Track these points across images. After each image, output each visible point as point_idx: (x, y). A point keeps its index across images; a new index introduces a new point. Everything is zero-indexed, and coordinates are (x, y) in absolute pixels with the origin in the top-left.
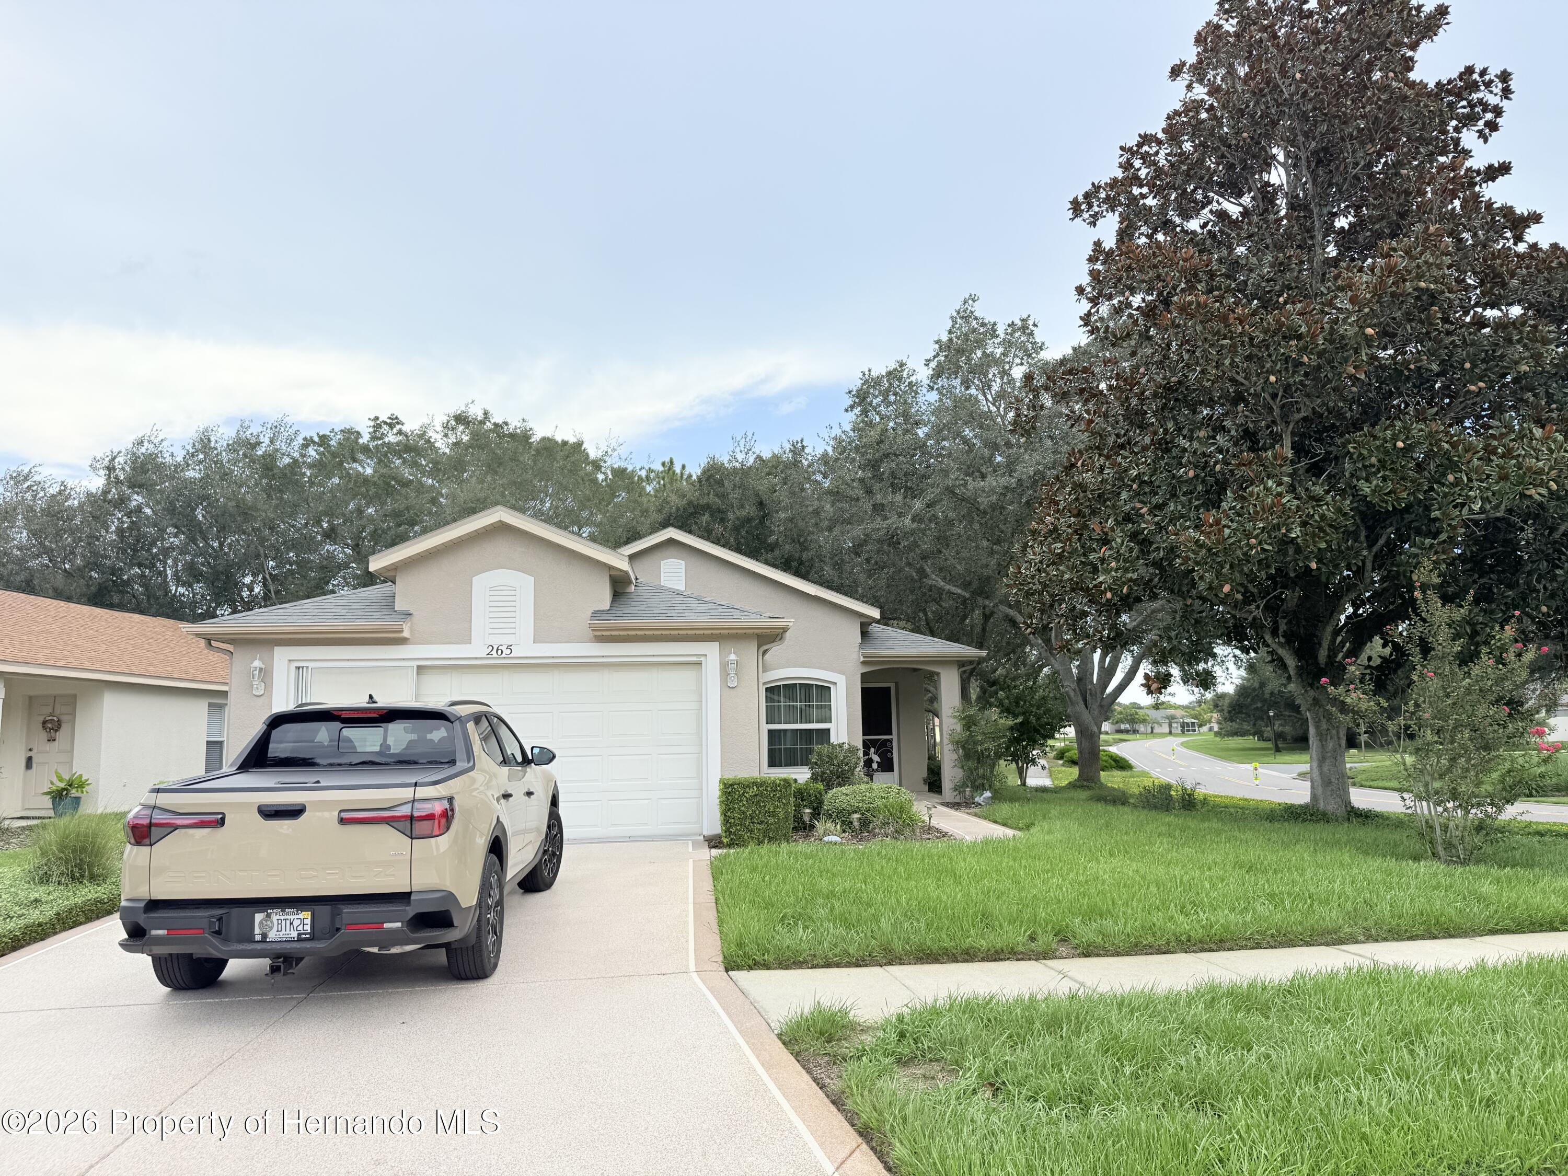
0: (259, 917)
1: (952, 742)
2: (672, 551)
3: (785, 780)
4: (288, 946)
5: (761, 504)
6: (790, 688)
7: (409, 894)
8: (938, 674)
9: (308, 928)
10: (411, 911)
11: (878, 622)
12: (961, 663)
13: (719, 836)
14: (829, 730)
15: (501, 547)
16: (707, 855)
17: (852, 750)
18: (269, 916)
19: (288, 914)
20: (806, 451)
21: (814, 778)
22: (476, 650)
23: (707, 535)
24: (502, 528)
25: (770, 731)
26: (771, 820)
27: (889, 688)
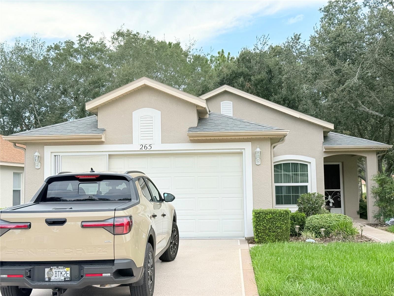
0: (47, 270)
1: (373, 193)
2: (226, 97)
3: (286, 211)
4: (60, 283)
5: (270, 72)
6: (287, 165)
7: (113, 261)
8: (366, 158)
9: (69, 275)
10: (115, 269)
11: (332, 131)
12: (378, 152)
13: (253, 238)
14: (307, 186)
15: (145, 97)
16: (248, 247)
17: (319, 197)
18: (51, 269)
19: (59, 269)
21: (300, 210)
22: (135, 147)
23: (242, 87)
24: (145, 88)
25: (277, 187)
26: (279, 231)
27: (339, 165)
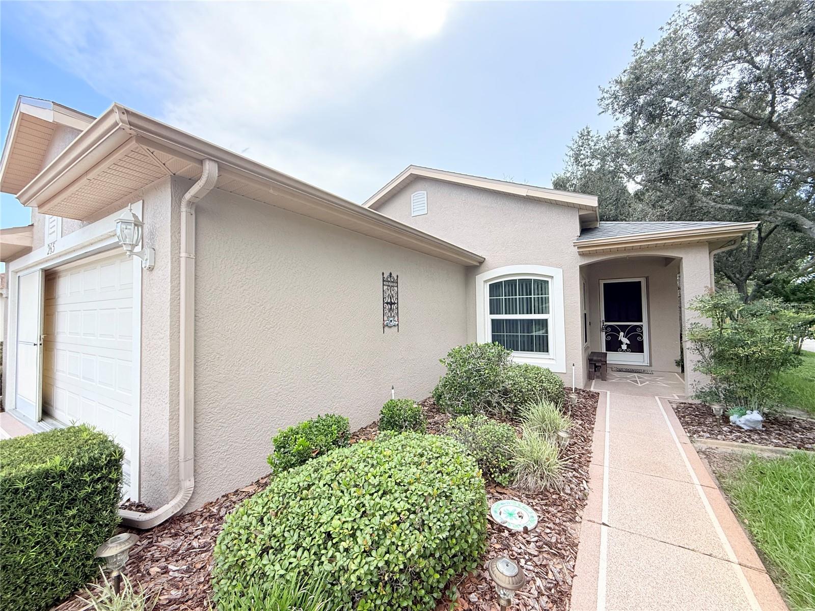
2: (420, 185)
6: (511, 284)
8: (680, 260)
14: (547, 321)
20: (591, 135)
22: (45, 250)
27: (640, 282)
